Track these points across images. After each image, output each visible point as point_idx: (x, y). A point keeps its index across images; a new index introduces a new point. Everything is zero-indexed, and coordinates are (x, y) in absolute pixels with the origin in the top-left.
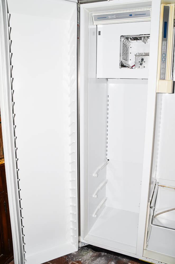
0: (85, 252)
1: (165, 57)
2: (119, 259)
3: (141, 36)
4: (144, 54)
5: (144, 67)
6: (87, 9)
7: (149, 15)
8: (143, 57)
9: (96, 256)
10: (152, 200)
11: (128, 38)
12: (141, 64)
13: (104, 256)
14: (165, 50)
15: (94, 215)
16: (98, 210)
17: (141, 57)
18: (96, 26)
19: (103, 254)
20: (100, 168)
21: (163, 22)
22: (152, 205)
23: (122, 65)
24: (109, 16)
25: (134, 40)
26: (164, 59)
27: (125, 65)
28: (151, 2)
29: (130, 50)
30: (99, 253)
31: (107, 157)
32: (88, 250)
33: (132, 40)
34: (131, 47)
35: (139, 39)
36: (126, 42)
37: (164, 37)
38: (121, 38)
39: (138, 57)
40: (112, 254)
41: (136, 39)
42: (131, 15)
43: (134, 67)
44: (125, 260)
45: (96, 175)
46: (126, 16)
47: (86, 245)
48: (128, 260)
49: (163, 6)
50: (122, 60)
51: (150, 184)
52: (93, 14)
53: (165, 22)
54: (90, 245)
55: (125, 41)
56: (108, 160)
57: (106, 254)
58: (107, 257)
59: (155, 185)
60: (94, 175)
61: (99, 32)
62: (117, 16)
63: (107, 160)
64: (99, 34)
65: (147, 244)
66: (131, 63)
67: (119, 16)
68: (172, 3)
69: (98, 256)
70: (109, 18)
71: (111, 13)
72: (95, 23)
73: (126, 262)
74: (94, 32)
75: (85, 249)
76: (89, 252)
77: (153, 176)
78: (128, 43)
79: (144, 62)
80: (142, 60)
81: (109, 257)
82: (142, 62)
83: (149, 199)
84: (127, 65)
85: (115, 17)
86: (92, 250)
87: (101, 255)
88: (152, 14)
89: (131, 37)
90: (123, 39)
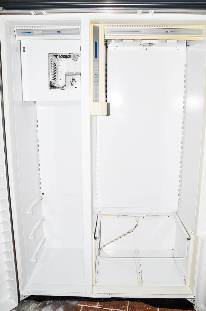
0: (26, 305)
1: (97, 78)
2: (67, 303)
3: (70, 54)
4: (75, 74)
5: (76, 87)
6: (7, 21)
7: (78, 33)
8: (74, 77)
9: (40, 307)
10: (95, 231)
11: (57, 56)
12: (72, 84)
13: (49, 304)
14: (97, 71)
15: (33, 260)
16: (37, 253)
17: (71, 77)
18: (19, 42)
19: (48, 302)
20: (35, 204)
21: (93, 41)
22: (97, 236)
23: (51, 86)
24: (34, 32)
25: (63, 57)
26: (96, 80)
27: (54, 86)
28: (80, 20)
29: (59, 69)
30: (43, 302)
31: (41, 190)
32: (29, 302)
33: (61, 58)
34: (60, 66)
35: (69, 57)
36: (55, 60)
37: (95, 58)
38: (49, 56)
39: (68, 76)
40: (58, 300)
41: (65, 57)
42: (59, 32)
43: (65, 87)
44: (74, 303)
45: (31, 213)
46: (54, 32)
47: (26, 297)
48: (77, 302)
49: (92, 25)
50: (51, 80)
51: (92, 215)
52: (15, 27)
53: (95, 42)
54: (31, 296)
55: (53, 59)
56: (43, 194)
57: (52, 301)
58: (53, 305)
59: (98, 214)
60: (28, 213)
61: (24, 48)
62: (43, 32)
63: (41, 194)
64: (24, 51)
65: (96, 279)
66: (61, 83)
67: (46, 32)
68: (101, 24)
69: (43, 306)
70: (35, 33)
71: (37, 28)
72: (18, 38)
73: (75, 304)
74: (17, 48)
75: (26, 302)
76: (31, 305)
77: (95, 205)
78: (56, 61)
79: (76, 82)
80: (73, 79)
81: (55, 304)
82: (73, 82)
83: (92, 230)
84: (56, 86)
85: (41, 33)
86: (35, 301)
87: (46, 304)
88: (82, 32)
89: (61, 55)
90: (51, 57)
